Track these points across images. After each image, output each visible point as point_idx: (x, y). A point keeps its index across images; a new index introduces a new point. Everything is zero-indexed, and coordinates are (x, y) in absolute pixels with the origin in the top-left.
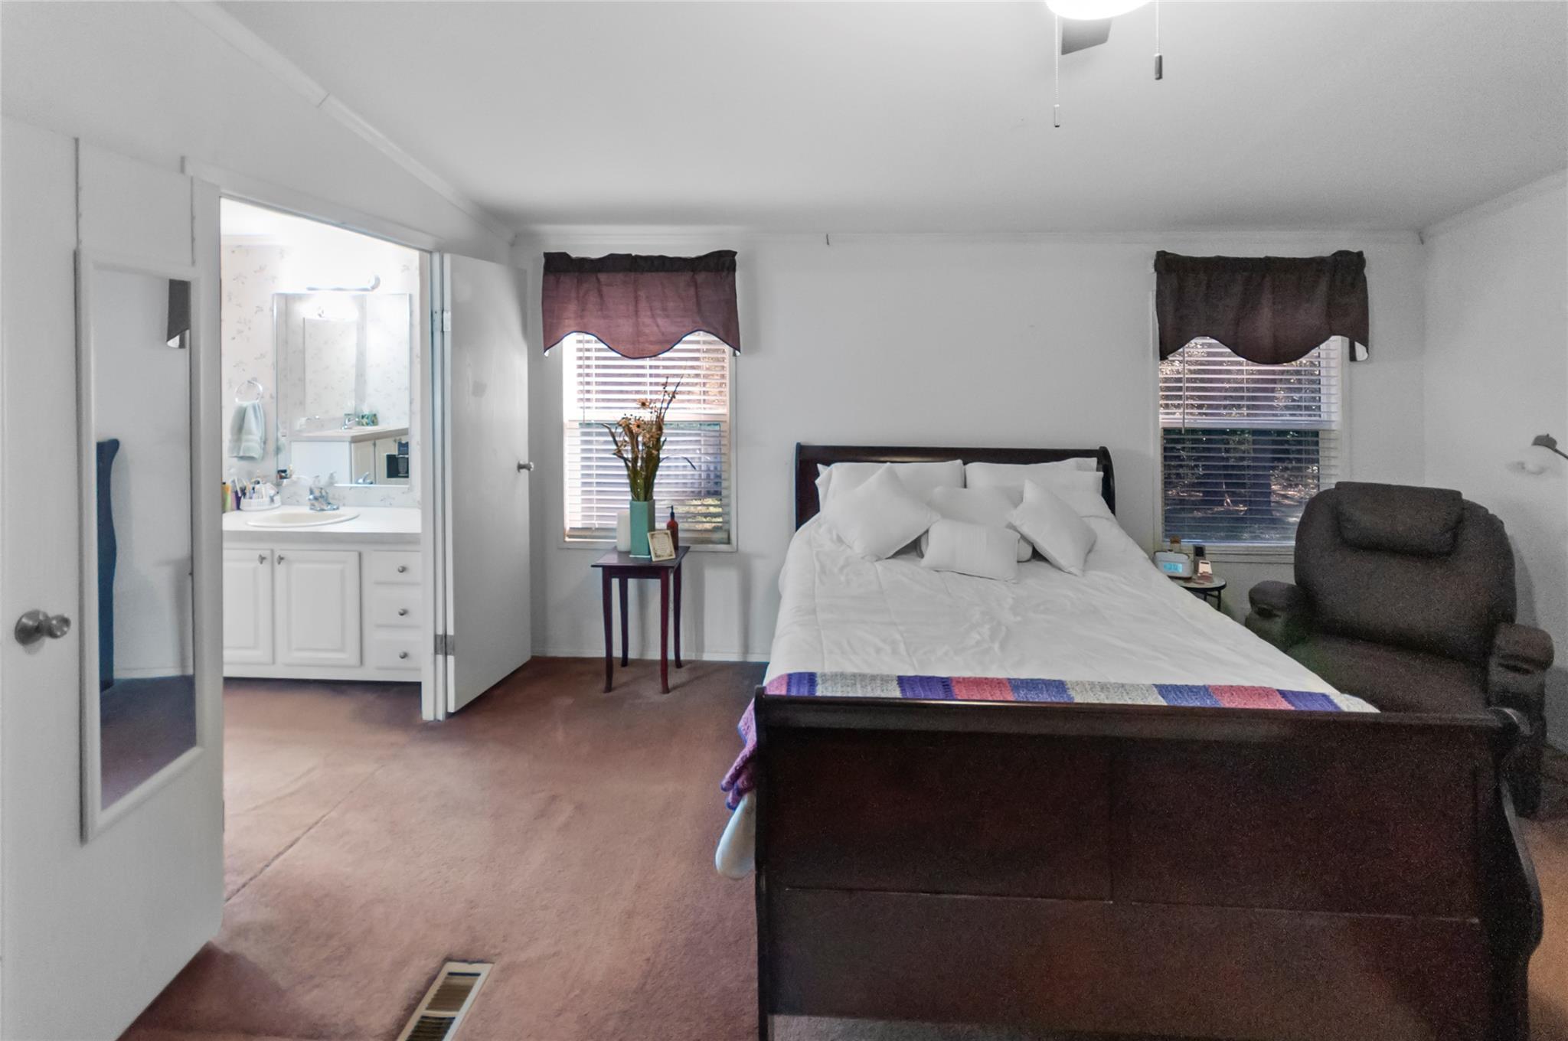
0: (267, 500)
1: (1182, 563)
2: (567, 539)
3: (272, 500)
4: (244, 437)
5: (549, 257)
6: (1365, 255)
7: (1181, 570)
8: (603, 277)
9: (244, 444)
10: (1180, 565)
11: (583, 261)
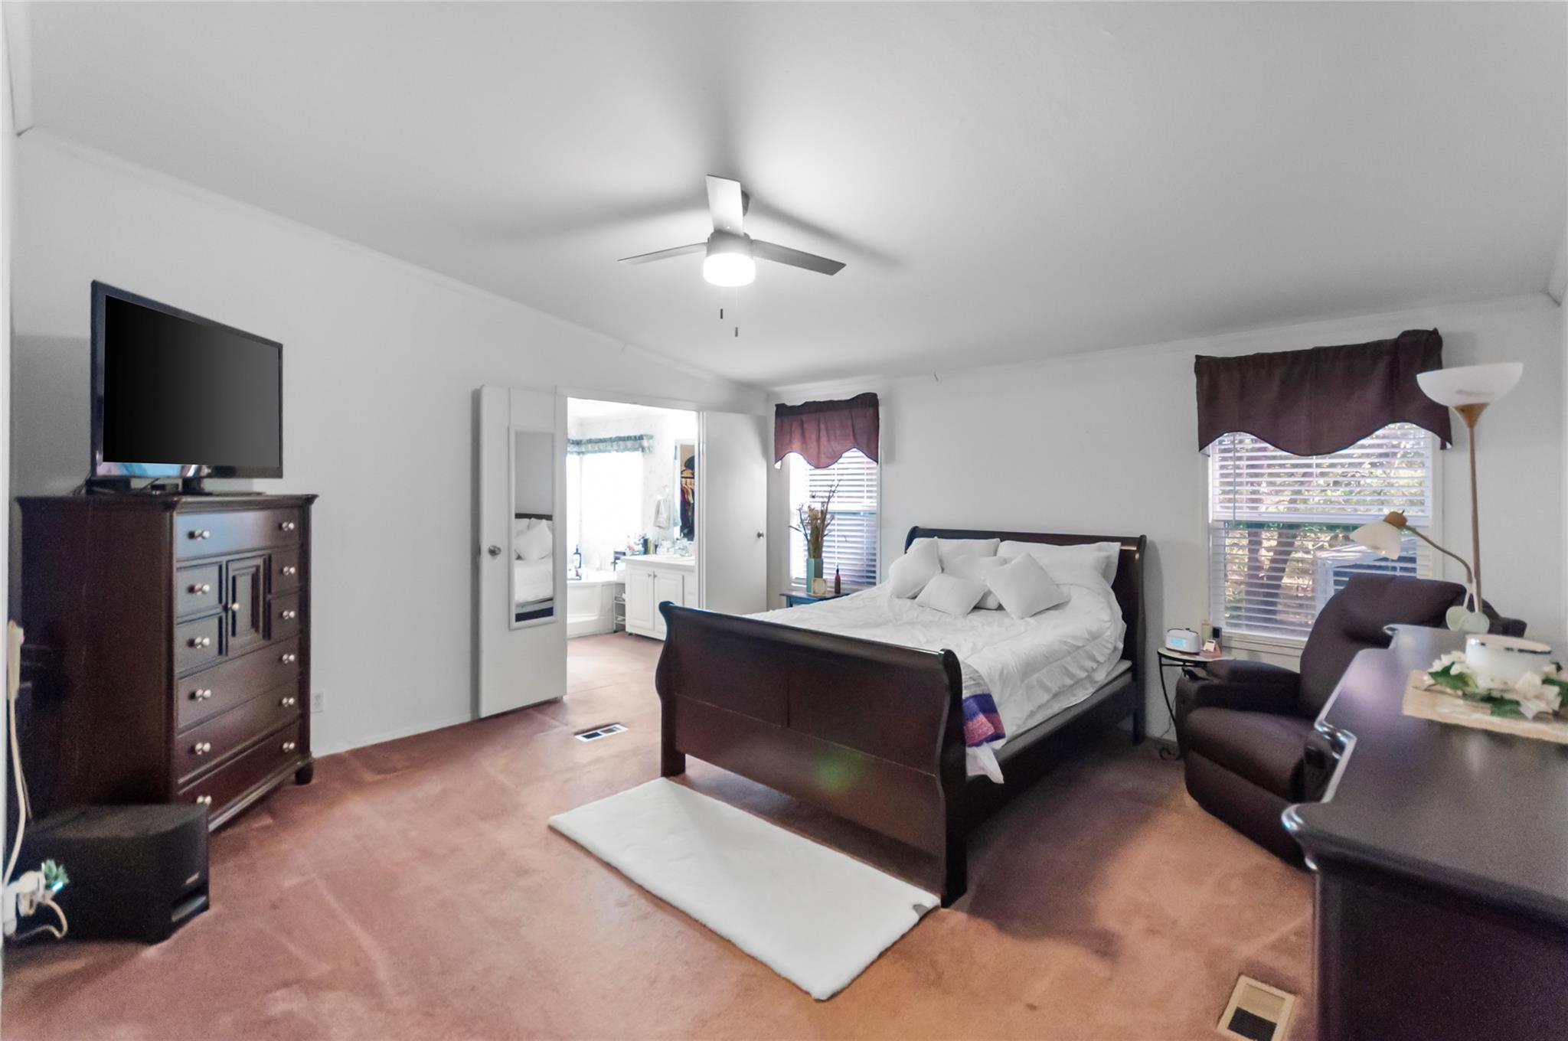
0: (666, 549)
1: (1185, 639)
2: (794, 585)
3: (668, 549)
4: (660, 516)
5: (778, 406)
6: (1441, 332)
7: (1185, 645)
8: (805, 417)
9: (659, 520)
10: (1184, 641)
11: (793, 407)
